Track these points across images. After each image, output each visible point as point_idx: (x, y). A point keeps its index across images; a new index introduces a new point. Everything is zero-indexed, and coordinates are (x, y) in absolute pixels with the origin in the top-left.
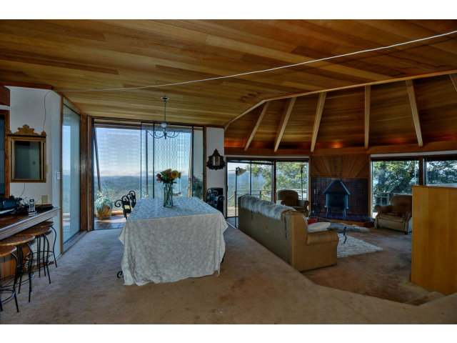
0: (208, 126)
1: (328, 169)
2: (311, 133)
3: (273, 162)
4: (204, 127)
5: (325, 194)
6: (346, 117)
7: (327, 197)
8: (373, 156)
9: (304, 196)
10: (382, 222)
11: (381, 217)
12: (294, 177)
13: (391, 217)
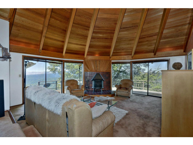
1: (93, 67)
2: (85, 45)
3: (62, 62)
5: (92, 81)
6: (105, 36)
7: (93, 82)
9: (81, 82)
10: (119, 93)
11: (118, 90)
12: (75, 73)
13: (122, 90)
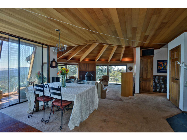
0: (51, 46)
3: (66, 65)
4: (48, 46)
7: (86, 78)
8: (97, 64)
